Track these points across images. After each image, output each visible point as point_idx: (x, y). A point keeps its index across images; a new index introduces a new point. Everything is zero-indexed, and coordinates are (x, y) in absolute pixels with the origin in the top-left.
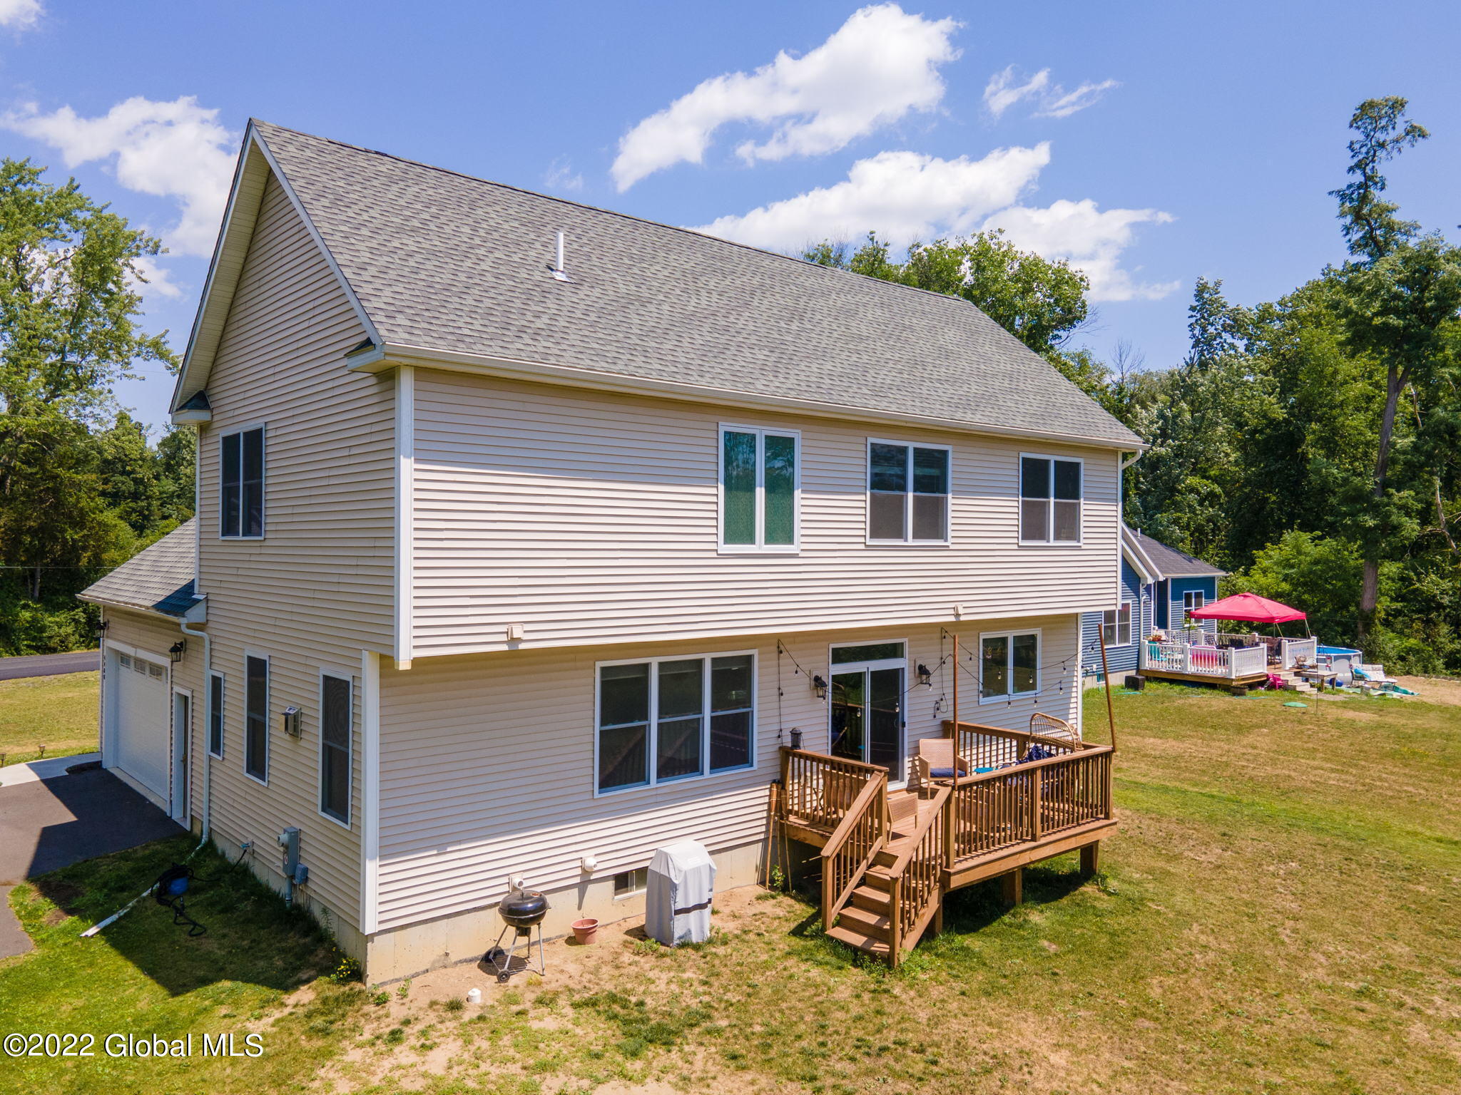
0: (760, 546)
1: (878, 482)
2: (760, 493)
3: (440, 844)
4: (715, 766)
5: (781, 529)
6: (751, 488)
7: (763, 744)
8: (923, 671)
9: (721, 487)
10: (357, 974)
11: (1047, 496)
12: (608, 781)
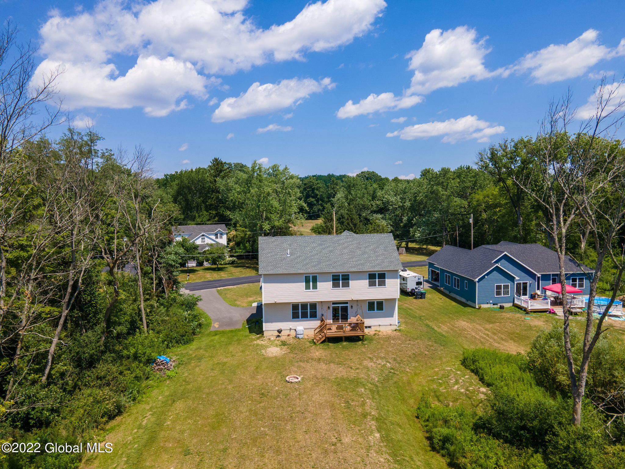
0: (311, 290)
1: (333, 280)
2: (311, 283)
3: (272, 322)
4: (310, 317)
5: (315, 287)
6: (310, 282)
7: (319, 314)
8: (352, 307)
9: (304, 283)
10: (263, 335)
11: (376, 279)
12: (293, 318)
